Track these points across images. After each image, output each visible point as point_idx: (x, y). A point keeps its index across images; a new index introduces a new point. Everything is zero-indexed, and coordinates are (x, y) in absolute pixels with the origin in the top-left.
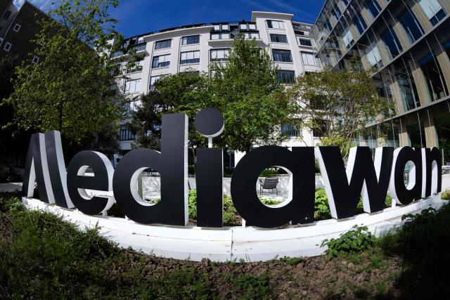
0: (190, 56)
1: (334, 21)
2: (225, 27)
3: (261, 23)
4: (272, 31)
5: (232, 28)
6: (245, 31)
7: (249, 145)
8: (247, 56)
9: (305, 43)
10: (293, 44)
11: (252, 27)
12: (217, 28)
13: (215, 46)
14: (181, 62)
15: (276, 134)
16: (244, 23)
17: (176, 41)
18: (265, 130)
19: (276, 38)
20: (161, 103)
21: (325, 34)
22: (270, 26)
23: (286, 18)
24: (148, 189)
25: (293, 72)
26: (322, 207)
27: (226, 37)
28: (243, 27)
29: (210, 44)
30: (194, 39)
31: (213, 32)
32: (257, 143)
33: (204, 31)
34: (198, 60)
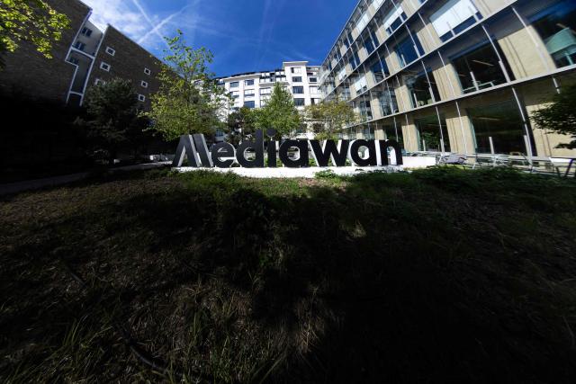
0: (250, 92)
1: (335, 63)
2: (268, 74)
3: (288, 69)
4: (294, 75)
5: (271, 74)
6: (278, 77)
7: (280, 138)
8: (280, 94)
9: (313, 80)
10: (305, 83)
11: (282, 73)
12: (263, 75)
13: (263, 87)
14: (245, 96)
15: (293, 133)
16: (278, 71)
17: (241, 83)
18: (288, 132)
19: (296, 79)
20: (239, 119)
21: (328, 72)
22: (293, 72)
23: (302, 64)
24: (248, 156)
25: (303, 99)
26: (310, 161)
27: (268, 81)
28: (278, 73)
29: (260, 85)
30: (251, 82)
31: (261, 78)
32: (285, 137)
33: (256, 77)
34: (253, 95)
